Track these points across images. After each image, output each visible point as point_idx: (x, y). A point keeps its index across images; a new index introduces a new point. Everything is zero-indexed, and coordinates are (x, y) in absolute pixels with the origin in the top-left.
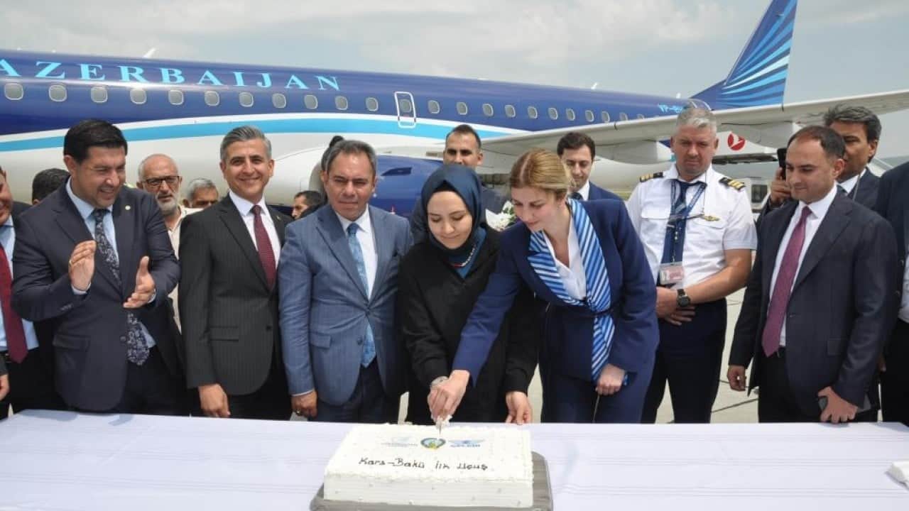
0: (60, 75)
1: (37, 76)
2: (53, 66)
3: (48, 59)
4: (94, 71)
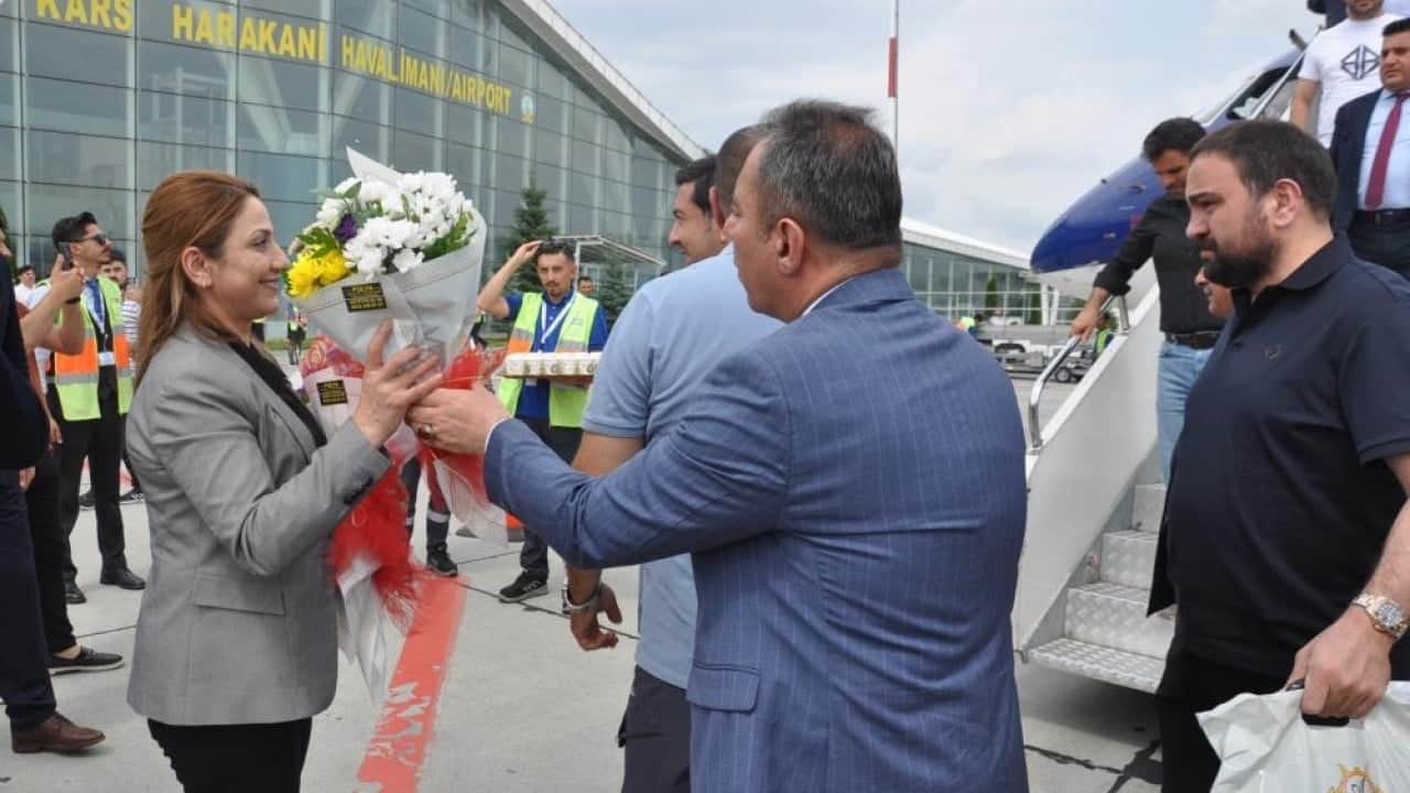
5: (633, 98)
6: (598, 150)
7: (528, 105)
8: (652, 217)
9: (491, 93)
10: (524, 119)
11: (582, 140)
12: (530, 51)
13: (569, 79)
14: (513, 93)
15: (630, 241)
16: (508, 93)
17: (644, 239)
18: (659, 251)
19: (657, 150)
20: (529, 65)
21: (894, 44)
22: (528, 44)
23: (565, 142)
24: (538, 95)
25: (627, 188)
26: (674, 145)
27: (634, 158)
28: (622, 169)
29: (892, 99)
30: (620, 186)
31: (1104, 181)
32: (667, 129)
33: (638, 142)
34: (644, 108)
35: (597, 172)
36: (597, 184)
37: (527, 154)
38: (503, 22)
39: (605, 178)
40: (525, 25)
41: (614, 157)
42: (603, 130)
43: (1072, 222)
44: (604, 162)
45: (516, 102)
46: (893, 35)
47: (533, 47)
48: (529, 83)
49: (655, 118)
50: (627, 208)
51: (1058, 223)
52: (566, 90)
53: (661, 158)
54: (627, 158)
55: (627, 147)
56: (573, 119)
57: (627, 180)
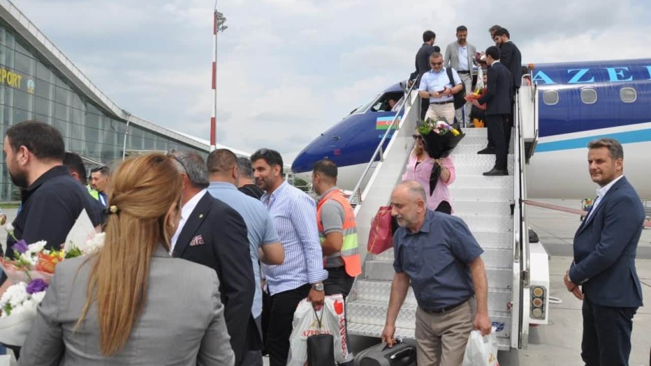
0: (590, 79)
1: (570, 82)
2: (583, 72)
3: (577, 67)
4: (621, 73)
5: (87, 83)
6: (68, 109)
7: (31, 84)
8: (96, 143)
9: (10, 76)
10: (28, 91)
11: (59, 102)
12: (31, 56)
13: (54, 73)
14: (23, 77)
15: (85, 154)
16: (20, 77)
17: (91, 153)
18: (100, 159)
19: (99, 110)
20: (32, 64)
21: (214, 65)
22: (31, 53)
23: (51, 104)
24: (36, 79)
25: (83, 127)
26: (108, 108)
27: (86, 113)
28: (81, 119)
29: (214, 90)
30: (79, 127)
31: (322, 135)
32: (104, 100)
33: (89, 105)
34: (92, 88)
35: (68, 120)
36: (68, 125)
37: (30, 109)
38: (17, 40)
39: (72, 123)
40: (30, 44)
41: (76, 112)
42: (70, 98)
43: (309, 152)
44: (72, 115)
45: (24, 82)
46: (214, 61)
47: (33, 55)
48: (32, 73)
49: (98, 94)
50: (83, 137)
51: (303, 152)
52: (52, 78)
53: (100, 113)
54: (83, 113)
55: (83, 107)
56: (55, 92)
57: (83, 123)
